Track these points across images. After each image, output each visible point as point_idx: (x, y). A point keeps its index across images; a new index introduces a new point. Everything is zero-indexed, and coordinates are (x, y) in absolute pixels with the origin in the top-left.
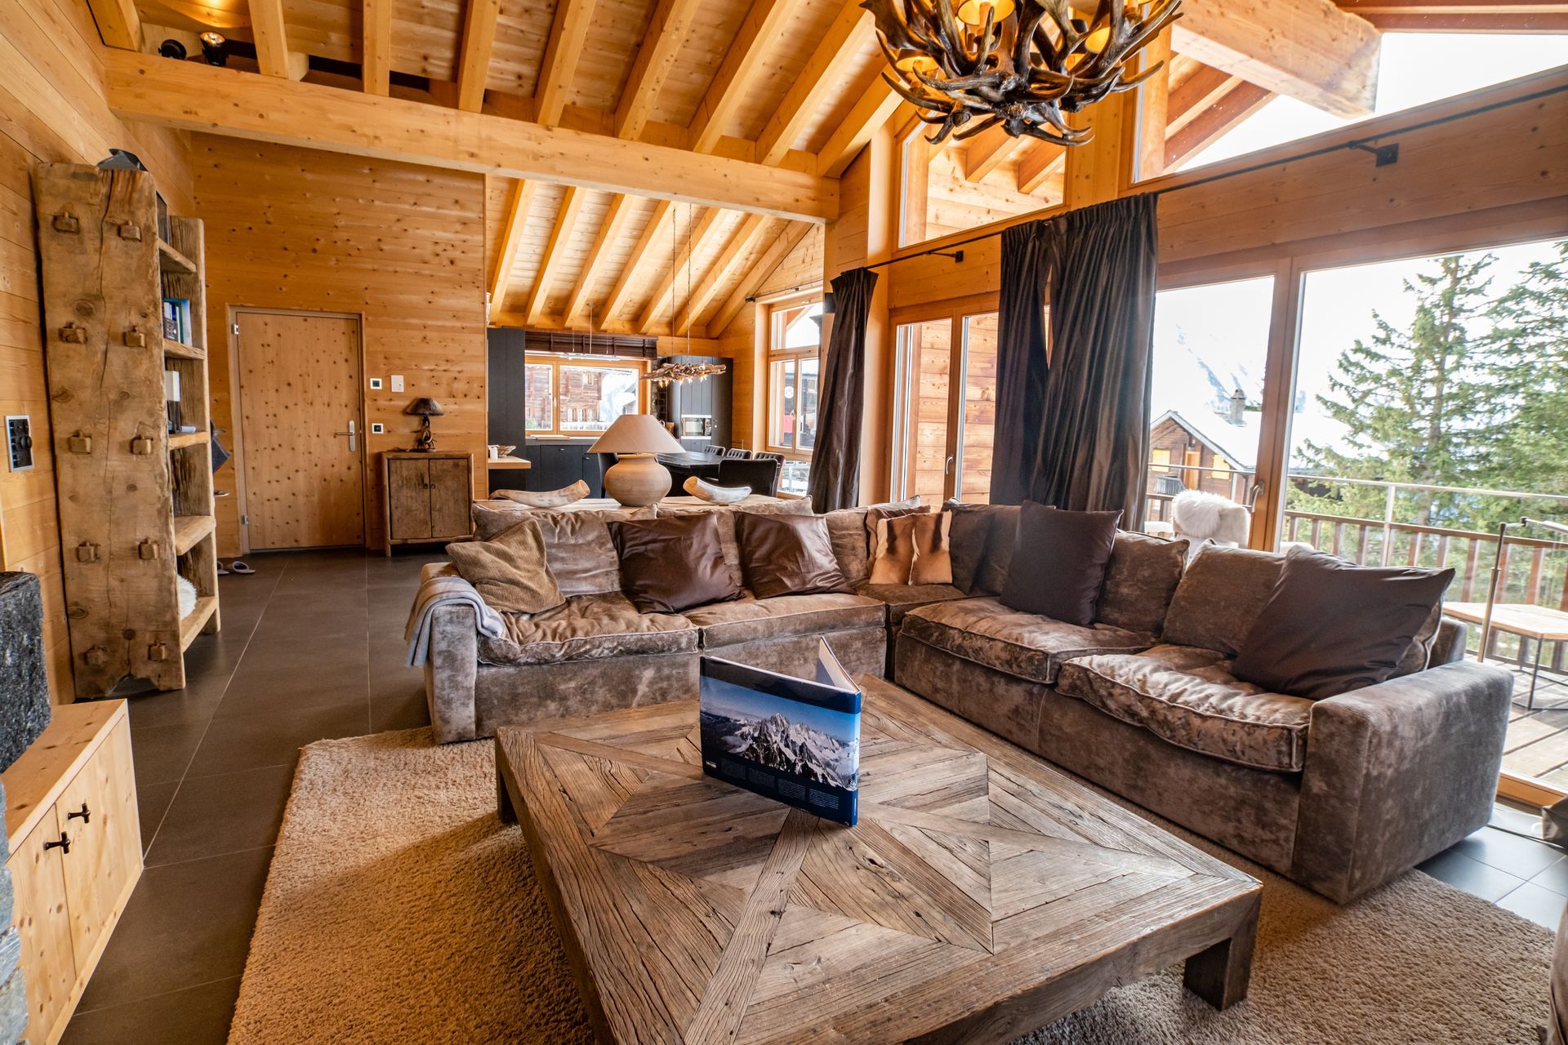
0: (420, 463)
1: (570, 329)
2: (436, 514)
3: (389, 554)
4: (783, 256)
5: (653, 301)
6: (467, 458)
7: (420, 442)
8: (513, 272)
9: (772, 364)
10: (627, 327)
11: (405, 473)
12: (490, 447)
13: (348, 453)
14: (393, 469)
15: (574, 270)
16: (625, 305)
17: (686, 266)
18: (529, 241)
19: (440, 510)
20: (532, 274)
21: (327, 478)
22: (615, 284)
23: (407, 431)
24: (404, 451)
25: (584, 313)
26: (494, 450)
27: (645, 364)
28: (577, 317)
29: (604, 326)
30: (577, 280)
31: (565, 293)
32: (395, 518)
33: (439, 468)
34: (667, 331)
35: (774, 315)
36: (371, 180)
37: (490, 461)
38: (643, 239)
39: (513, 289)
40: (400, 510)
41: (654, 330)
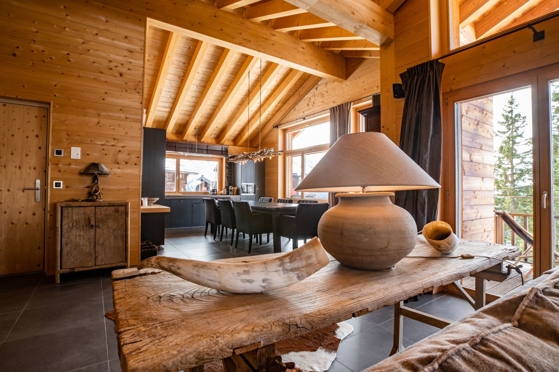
0: (88, 210)
1: (186, 141)
2: (99, 248)
3: (58, 281)
4: (296, 103)
5: (229, 126)
6: (126, 205)
7: (90, 194)
8: (158, 108)
9: (287, 158)
10: (214, 141)
11: (75, 217)
12: (143, 199)
13: (33, 203)
14: (65, 214)
15: (189, 109)
16: (214, 130)
17: (247, 109)
18: (167, 90)
19: (103, 244)
20: (168, 110)
21: (14, 222)
22: (210, 117)
23: (82, 186)
24: (77, 201)
25: (194, 133)
26: (145, 201)
27: (222, 159)
28: (190, 134)
29: (203, 140)
30: (191, 114)
31: (184, 122)
32: (65, 252)
33: (103, 213)
34: (232, 143)
35: (287, 134)
36: (65, 14)
37: (142, 207)
38: (229, 91)
39: (157, 118)
40: (69, 246)
41: (226, 143)
